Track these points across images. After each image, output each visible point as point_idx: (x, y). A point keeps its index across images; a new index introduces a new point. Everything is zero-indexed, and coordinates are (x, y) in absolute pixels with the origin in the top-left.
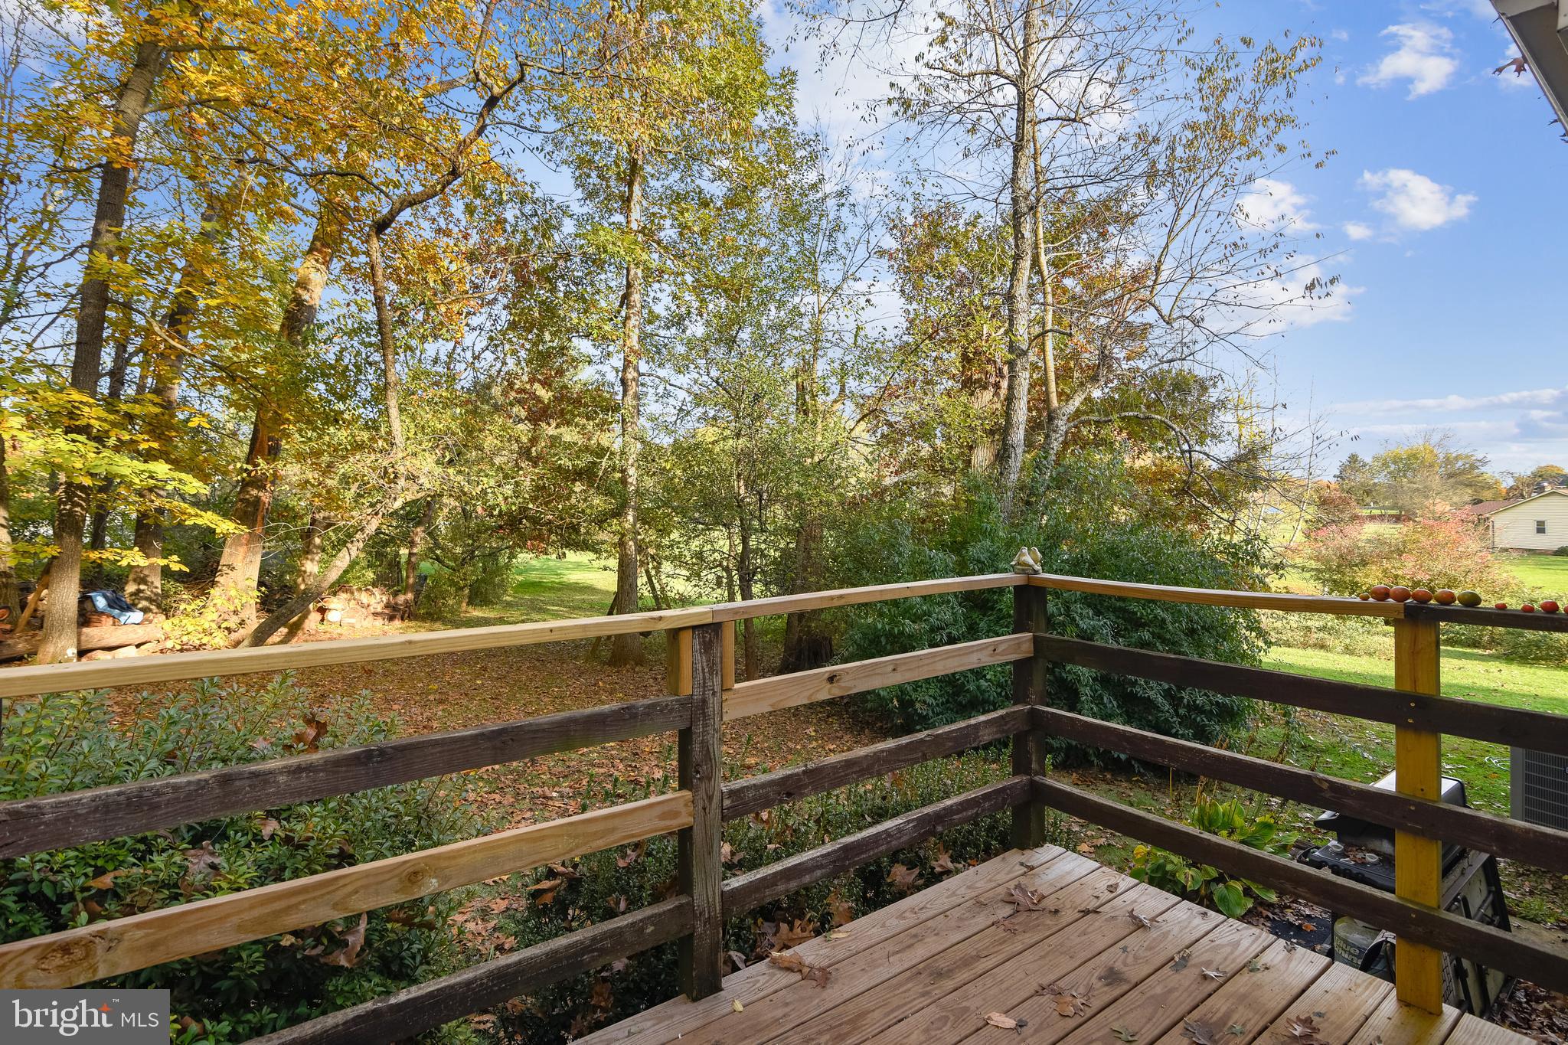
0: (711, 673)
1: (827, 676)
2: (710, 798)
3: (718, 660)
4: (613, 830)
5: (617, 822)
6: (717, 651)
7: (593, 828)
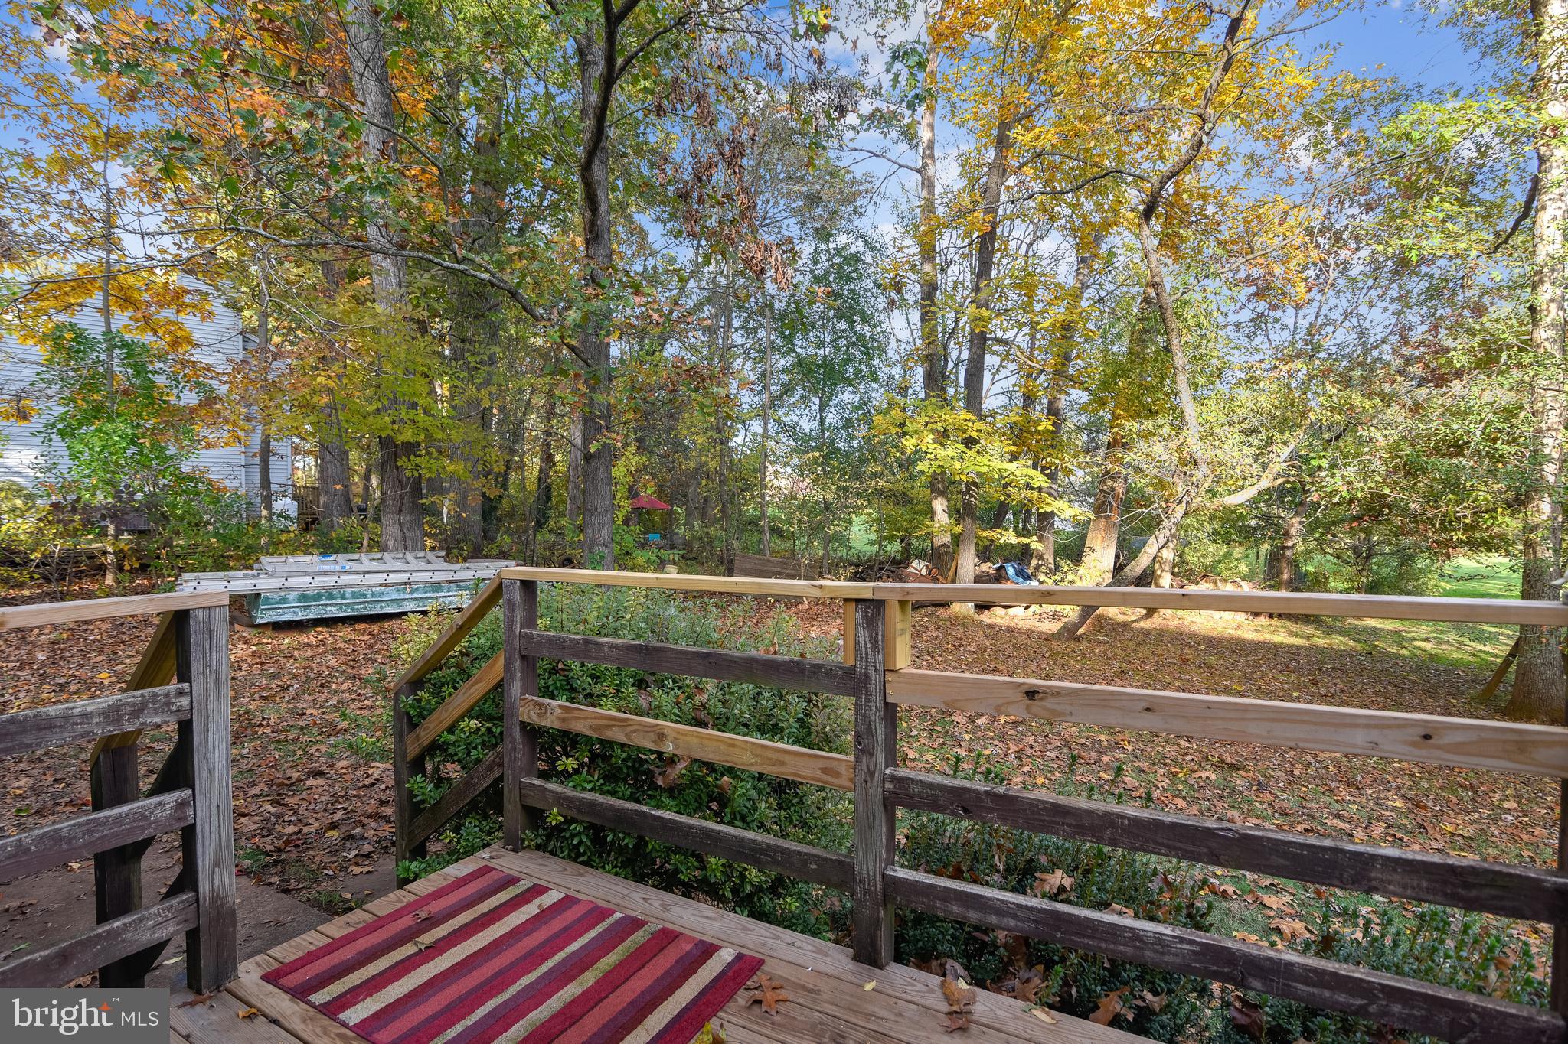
0: (874, 648)
1: (1025, 688)
2: (872, 774)
3: (880, 638)
4: (783, 763)
5: (787, 758)
6: (879, 628)
7: (769, 754)
